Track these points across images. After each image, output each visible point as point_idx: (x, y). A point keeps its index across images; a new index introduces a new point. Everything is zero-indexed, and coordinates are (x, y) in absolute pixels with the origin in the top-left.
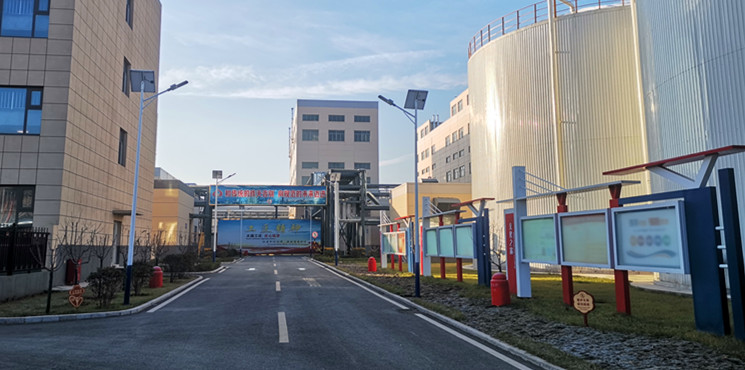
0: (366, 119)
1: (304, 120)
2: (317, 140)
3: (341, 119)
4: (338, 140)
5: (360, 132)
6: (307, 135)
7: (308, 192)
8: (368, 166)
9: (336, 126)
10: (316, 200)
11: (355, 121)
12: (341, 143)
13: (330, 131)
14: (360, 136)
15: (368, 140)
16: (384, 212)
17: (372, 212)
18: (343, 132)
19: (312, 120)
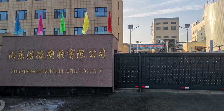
0: (175, 23)
1: (156, 24)
2: (160, 30)
3: (167, 23)
4: (167, 30)
5: (173, 27)
6: (157, 29)
7: (159, 45)
8: (175, 37)
9: (166, 26)
10: (161, 47)
11: (172, 24)
12: (168, 30)
13: (164, 27)
14: (173, 28)
15: (176, 29)
16: (181, 50)
17: (177, 50)
18: (168, 27)
19: (159, 24)
